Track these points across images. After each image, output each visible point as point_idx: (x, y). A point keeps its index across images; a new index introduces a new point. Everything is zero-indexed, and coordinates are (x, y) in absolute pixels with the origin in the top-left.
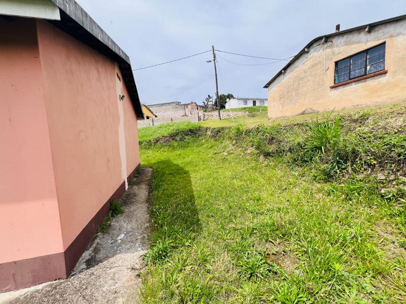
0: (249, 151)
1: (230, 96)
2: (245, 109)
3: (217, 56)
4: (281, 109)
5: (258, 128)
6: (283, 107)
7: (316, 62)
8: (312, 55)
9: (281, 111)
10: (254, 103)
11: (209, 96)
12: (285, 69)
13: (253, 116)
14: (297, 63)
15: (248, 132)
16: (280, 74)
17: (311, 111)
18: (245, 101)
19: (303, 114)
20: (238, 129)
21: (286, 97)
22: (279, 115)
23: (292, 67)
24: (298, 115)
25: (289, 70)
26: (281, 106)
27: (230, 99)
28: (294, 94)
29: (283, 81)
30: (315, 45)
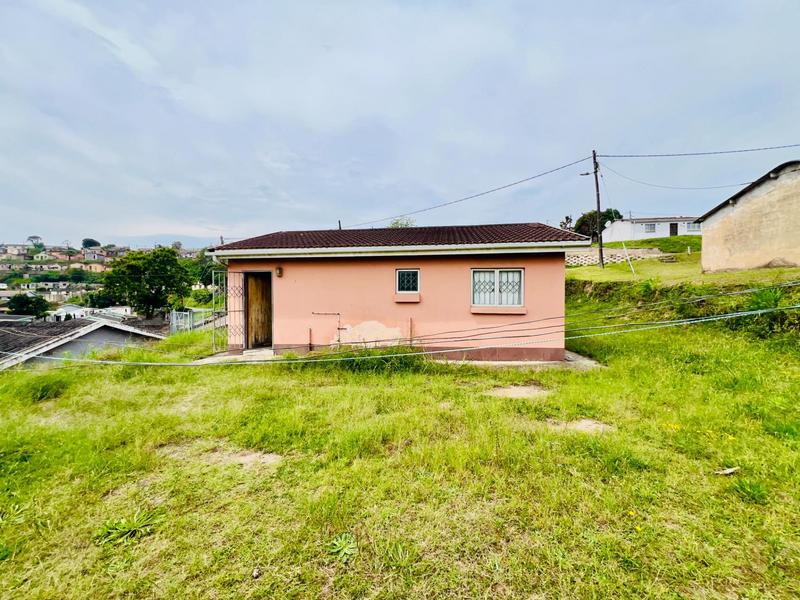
0: (666, 316)
1: (613, 216)
2: (649, 242)
3: (600, 166)
4: (727, 257)
5: (681, 287)
6: (731, 255)
7: (789, 193)
8: (783, 182)
9: (728, 260)
10: (674, 228)
11: (567, 218)
12: (736, 198)
13: (671, 260)
14: (757, 192)
15: (664, 292)
16: (725, 204)
17: (781, 263)
18: (651, 223)
19: (767, 266)
20: (648, 287)
21: (737, 238)
22: (723, 266)
23: (748, 196)
24: (759, 268)
25: (742, 200)
26: (727, 253)
27: (613, 221)
28: (751, 236)
29: (731, 214)
30: (788, 170)
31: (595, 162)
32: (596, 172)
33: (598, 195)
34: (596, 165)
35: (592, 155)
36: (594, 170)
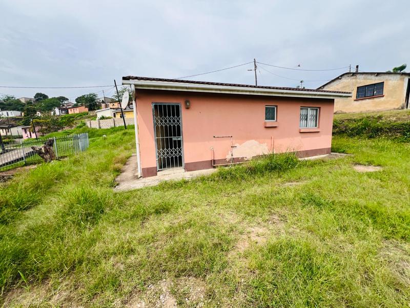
3: (258, 67)
8: (343, 81)
14: (332, 84)
23: (329, 85)
25: (326, 87)
30: (345, 76)
31: (255, 65)
32: (255, 70)
33: (256, 81)
34: (256, 67)
35: (254, 61)
36: (254, 69)
